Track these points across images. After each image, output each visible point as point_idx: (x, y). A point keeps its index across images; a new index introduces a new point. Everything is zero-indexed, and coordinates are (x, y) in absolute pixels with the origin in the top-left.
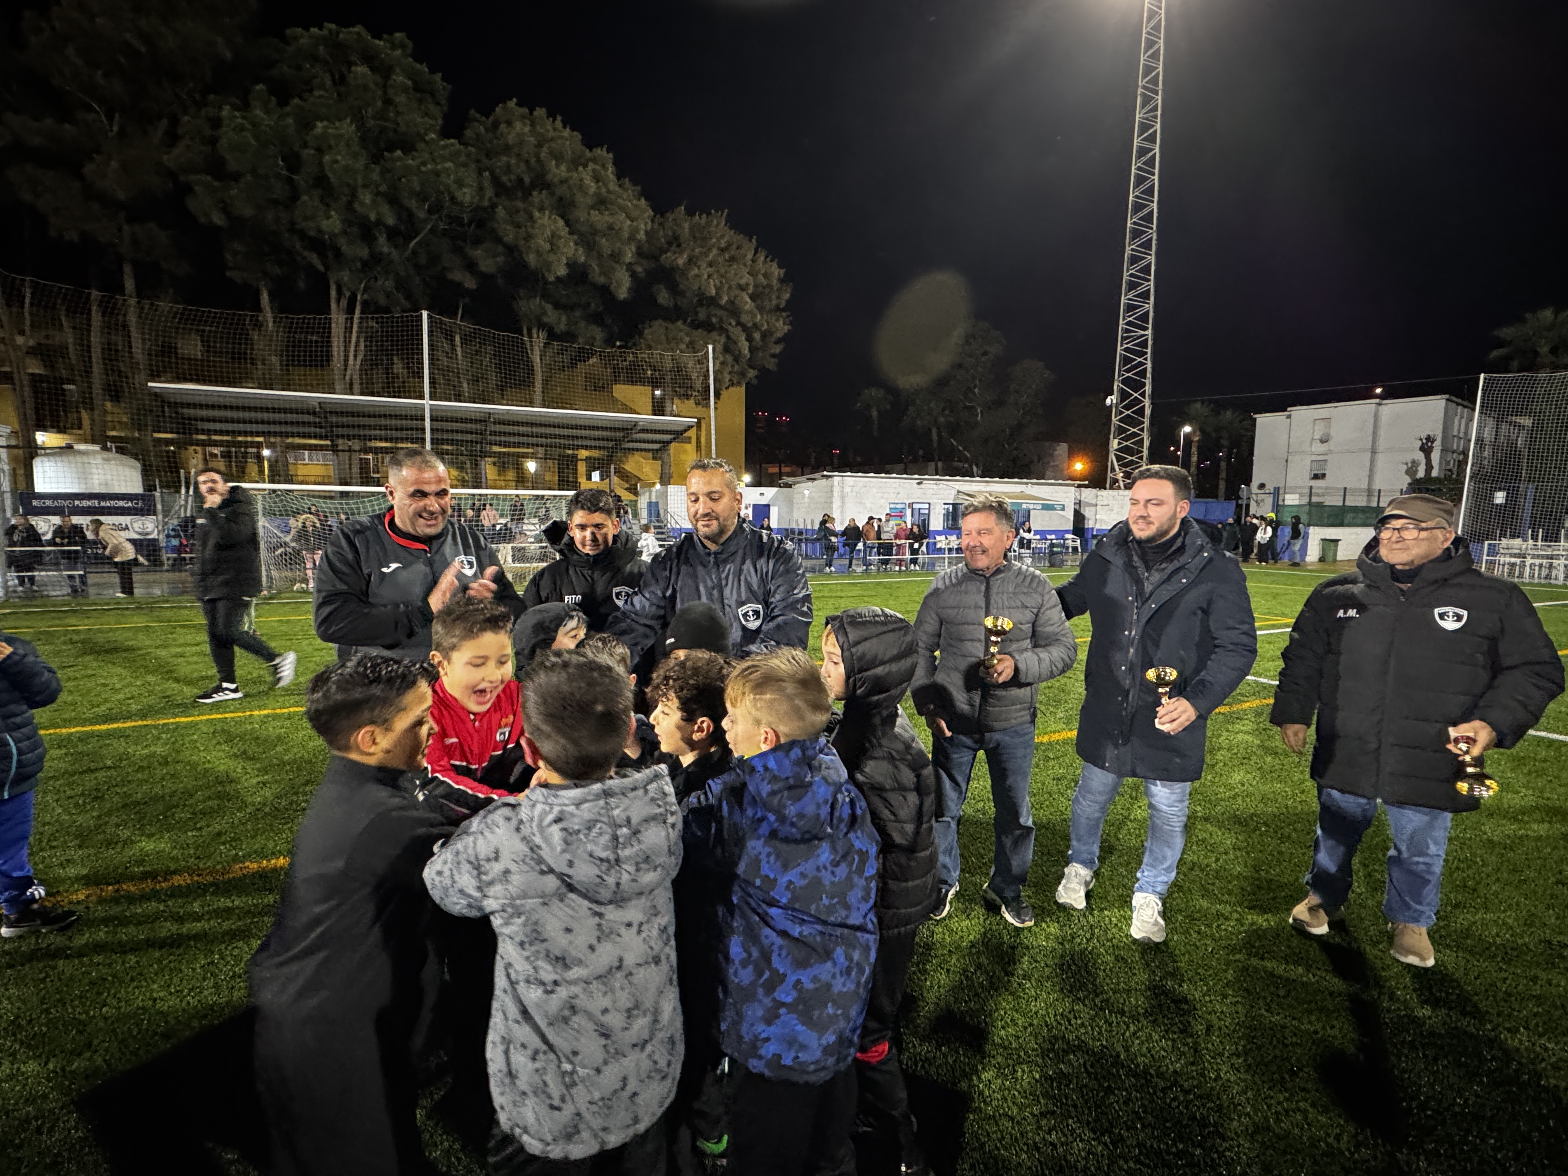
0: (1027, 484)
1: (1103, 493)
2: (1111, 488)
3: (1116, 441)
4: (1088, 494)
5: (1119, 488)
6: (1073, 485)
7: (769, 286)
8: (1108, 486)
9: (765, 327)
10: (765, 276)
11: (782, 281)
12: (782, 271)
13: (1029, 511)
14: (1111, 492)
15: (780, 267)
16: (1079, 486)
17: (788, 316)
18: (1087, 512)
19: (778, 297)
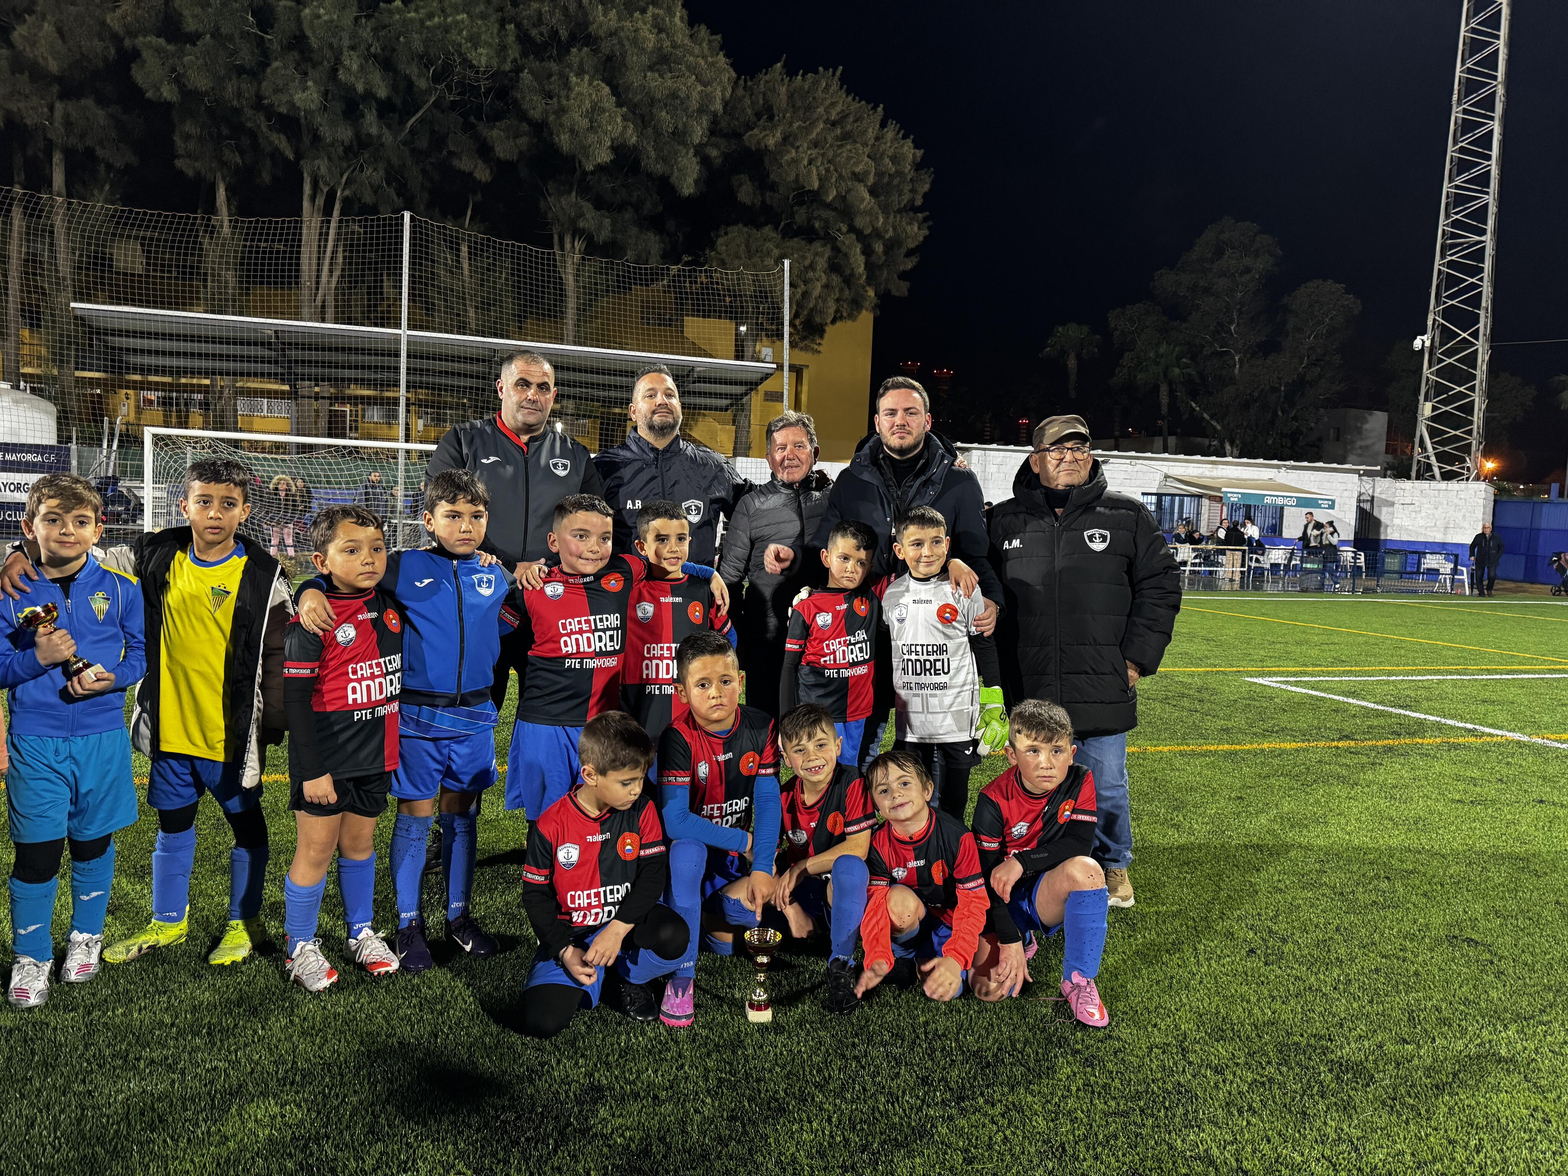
0: (1278, 467)
1: (1406, 485)
2: (1418, 478)
3: (1428, 406)
6: (1356, 472)
7: (900, 173)
8: (1413, 474)
9: (890, 233)
10: (894, 159)
11: (918, 167)
12: (919, 153)
13: (1282, 509)
14: (1418, 484)
15: (917, 146)
16: (1368, 473)
17: (925, 220)
19: (913, 191)
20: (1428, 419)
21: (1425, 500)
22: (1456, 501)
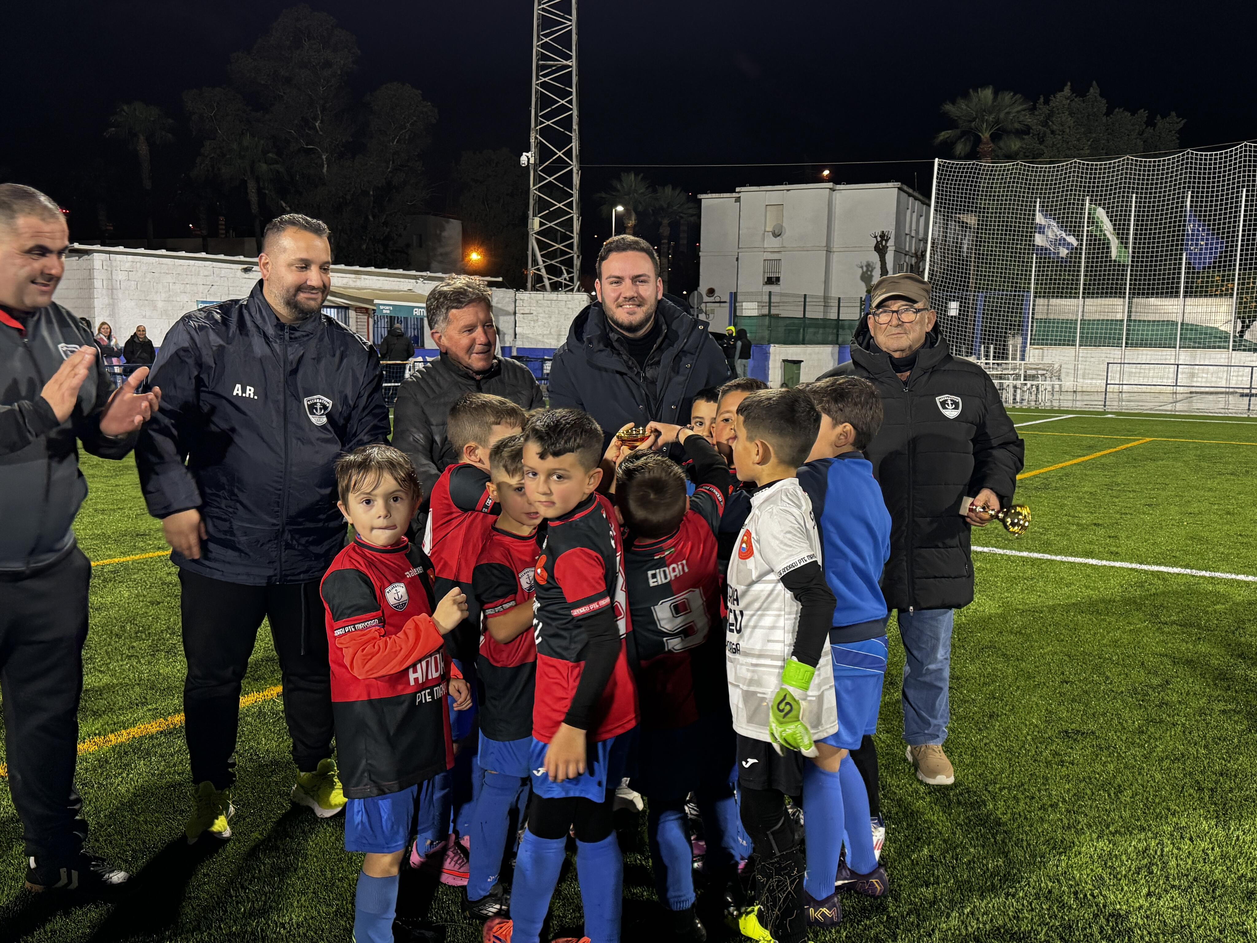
3: (537, 220)
4: (503, 297)
5: (543, 288)
8: (529, 285)
14: (533, 294)
18: (504, 324)
20: (538, 233)
21: (540, 310)
22: (565, 310)
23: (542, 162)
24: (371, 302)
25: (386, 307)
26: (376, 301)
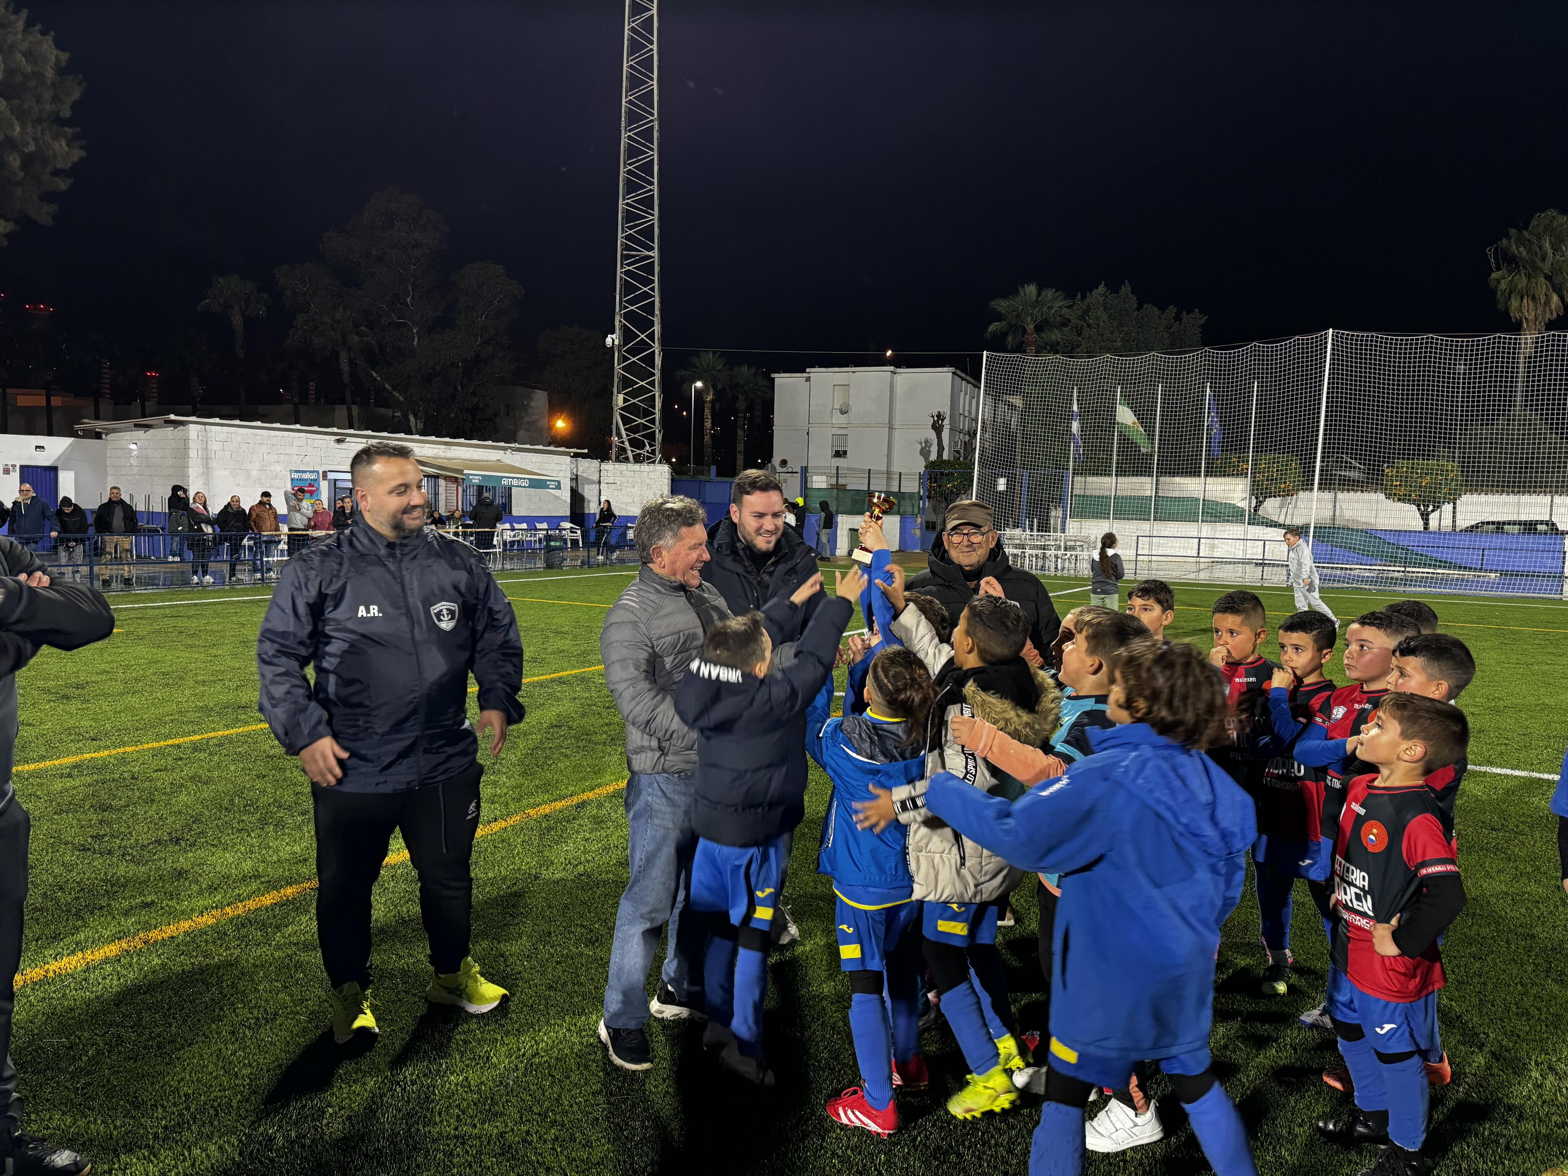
0: (504, 449)
1: (609, 467)
2: (618, 460)
3: (621, 397)
4: (588, 467)
5: (627, 460)
6: (567, 454)
8: (613, 457)
13: (510, 489)
14: (618, 466)
16: (576, 455)
18: (589, 492)
20: (622, 409)
21: (624, 480)
22: (648, 481)
23: (625, 344)
24: (461, 472)
25: (475, 477)
26: (466, 472)
